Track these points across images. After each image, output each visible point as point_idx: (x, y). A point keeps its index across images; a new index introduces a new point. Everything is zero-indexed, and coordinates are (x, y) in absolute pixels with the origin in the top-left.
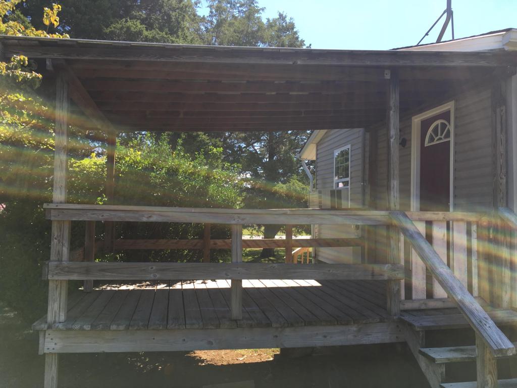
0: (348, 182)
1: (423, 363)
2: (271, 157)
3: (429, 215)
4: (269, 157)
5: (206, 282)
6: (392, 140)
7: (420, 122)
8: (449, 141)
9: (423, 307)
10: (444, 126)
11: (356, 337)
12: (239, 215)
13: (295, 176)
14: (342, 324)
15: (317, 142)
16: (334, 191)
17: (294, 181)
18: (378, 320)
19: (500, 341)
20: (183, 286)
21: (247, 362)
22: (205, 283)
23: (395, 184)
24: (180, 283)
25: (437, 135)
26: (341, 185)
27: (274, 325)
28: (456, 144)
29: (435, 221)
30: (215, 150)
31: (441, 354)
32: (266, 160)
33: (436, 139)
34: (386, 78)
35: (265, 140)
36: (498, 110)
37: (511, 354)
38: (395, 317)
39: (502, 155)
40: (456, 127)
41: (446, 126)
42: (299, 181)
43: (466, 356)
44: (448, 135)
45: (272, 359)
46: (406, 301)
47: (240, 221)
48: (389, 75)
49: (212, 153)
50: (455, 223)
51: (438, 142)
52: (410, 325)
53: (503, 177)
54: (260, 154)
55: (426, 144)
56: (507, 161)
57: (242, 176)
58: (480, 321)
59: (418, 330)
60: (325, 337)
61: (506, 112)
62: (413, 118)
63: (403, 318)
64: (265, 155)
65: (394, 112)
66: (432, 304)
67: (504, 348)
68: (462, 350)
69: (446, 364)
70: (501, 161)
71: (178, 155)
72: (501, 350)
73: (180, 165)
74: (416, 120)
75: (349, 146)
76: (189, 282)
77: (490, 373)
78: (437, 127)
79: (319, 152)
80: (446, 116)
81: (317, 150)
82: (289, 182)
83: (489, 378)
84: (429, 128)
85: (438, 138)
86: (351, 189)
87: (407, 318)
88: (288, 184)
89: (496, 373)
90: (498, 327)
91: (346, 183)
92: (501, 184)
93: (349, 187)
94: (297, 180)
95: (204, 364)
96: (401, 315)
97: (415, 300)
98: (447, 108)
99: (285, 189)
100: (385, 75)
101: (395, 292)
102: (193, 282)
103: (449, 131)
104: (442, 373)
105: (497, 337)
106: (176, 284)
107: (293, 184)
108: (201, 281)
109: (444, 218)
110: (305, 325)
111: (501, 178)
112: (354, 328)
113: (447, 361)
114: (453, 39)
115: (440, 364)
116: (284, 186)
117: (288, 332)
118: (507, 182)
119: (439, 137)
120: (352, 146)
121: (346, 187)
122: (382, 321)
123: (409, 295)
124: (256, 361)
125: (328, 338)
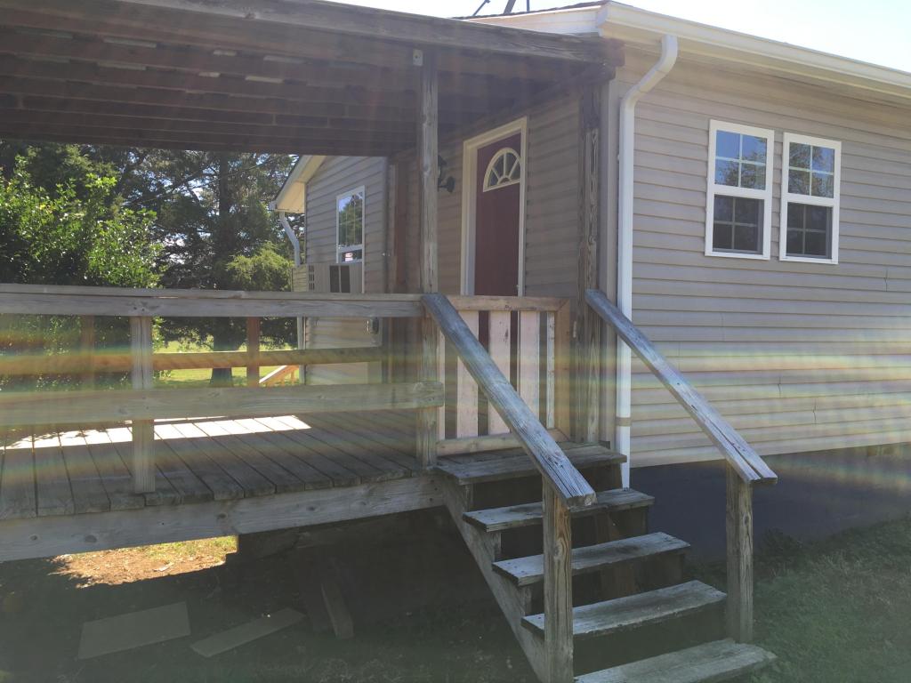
0: (360, 251)
1: (469, 535)
2: (224, 208)
3: (484, 302)
4: (221, 209)
5: (86, 433)
6: (426, 174)
7: (476, 152)
8: (519, 184)
9: (473, 449)
10: (511, 158)
11: (365, 504)
12: (145, 300)
13: (269, 244)
14: (340, 486)
15: (306, 181)
16: (337, 267)
17: (268, 252)
18: (402, 475)
19: (575, 486)
20: (36, 443)
21: (175, 573)
22: (84, 436)
23: (431, 248)
24: (30, 438)
25: (501, 175)
26: (349, 258)
27: (218, 497)
28: (528, 189)
29: (493, 311)
30: (99, 181)
31: (495, 518)
32: (215, 213)
33: (500, 179)
34: (415, 64)
35: (210, 175)
36: (588, 135)
37: (590, 504)
38: (428, 468)
39: (592, 206)
40: (529, 160)
41: (515, 159)
42: (278, 253)
43: (532, 517)
44: (517, 175)
45: (221, 563)
46: (448, 441)
47: (147, 310)
48: (421, 58)
49: (93, 187)
50: (522, 314)
51: (502, 186)
52: (451, 477)
53: (593, 242)
54: (202, 202)
55: (486, 188)
56: (599, 217)
57: (168, 243)
58: (550, 459)
59: (463, 484)
60: (312, 509)
61: (600, 138)
62: (465, 142)
63: (440, 467)
64: (212, 204)
65: (430, 124)
66: (487, 444)
67: (581, 494)
68: (526, 510)
69: (502, 532)
70: (591, 216)
71: (19, 187)
72: (576, 500)
73: (22, 208)
74: (470, 147)
75: (362, 189)
76: (49, 435)
77: (561, 535)
78: (501, 160)
79: (310, 198)
80: (514, 141)
81: (307, 195)
82: (259, 254)
83: (559, 542)
84: (488, 163)
85: (502, 178)
86: (365, 264)
87: (447, 467)
88: (256, 258)
89: (570, 535)
90: (573, 465)
91: (357, 254)
92: (590, 253)
93: (363, 260)
94: (274, 250)
95: (86, 586)
96: (438, 464)
97: (461, 439)
98: (516, 129)
99: (252, 266)
100: (414, 58)
101: (429, 428)
102: (59, 436)
103: (518, 168)
104: (496, 547)
105: (572, 480)
106: (20, 439)
107: (266, 258)
108: (76, 433)
109: (506, 306)
110: (276, 493)
111: (590, 244)
112: (361, 490)
113: (503, 528)
114: (528, 12)
115: (494, 533)
116: (249, 261)
117: (245, 506)
118: (598, 251)
119: (504, 176)
120: (367, 188)
121: (358, 261)
122: (408, 475)
123: (451, 431)
124: (192, 570)
125: (316, 510)
